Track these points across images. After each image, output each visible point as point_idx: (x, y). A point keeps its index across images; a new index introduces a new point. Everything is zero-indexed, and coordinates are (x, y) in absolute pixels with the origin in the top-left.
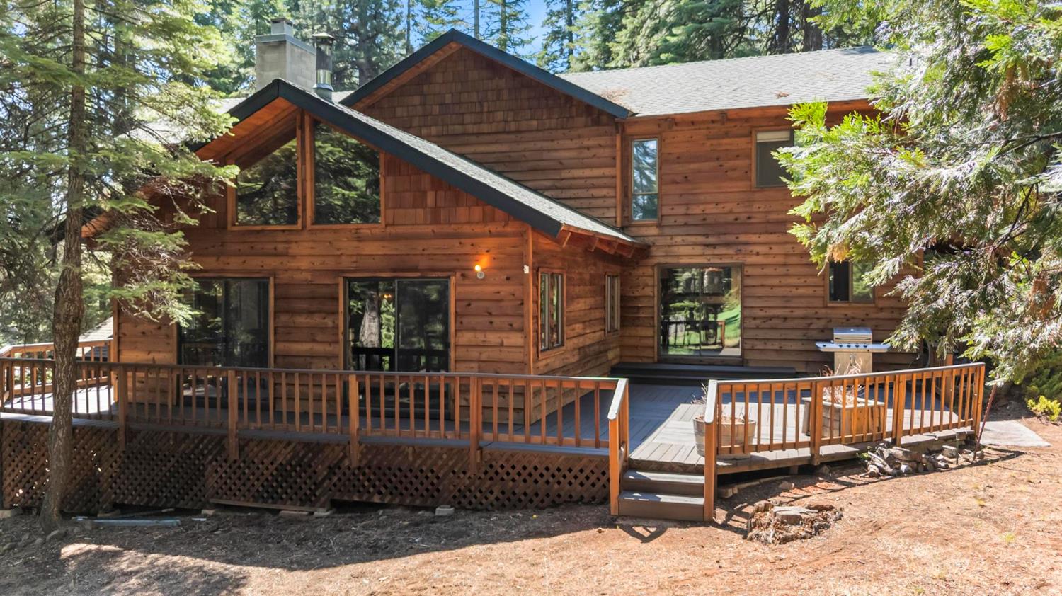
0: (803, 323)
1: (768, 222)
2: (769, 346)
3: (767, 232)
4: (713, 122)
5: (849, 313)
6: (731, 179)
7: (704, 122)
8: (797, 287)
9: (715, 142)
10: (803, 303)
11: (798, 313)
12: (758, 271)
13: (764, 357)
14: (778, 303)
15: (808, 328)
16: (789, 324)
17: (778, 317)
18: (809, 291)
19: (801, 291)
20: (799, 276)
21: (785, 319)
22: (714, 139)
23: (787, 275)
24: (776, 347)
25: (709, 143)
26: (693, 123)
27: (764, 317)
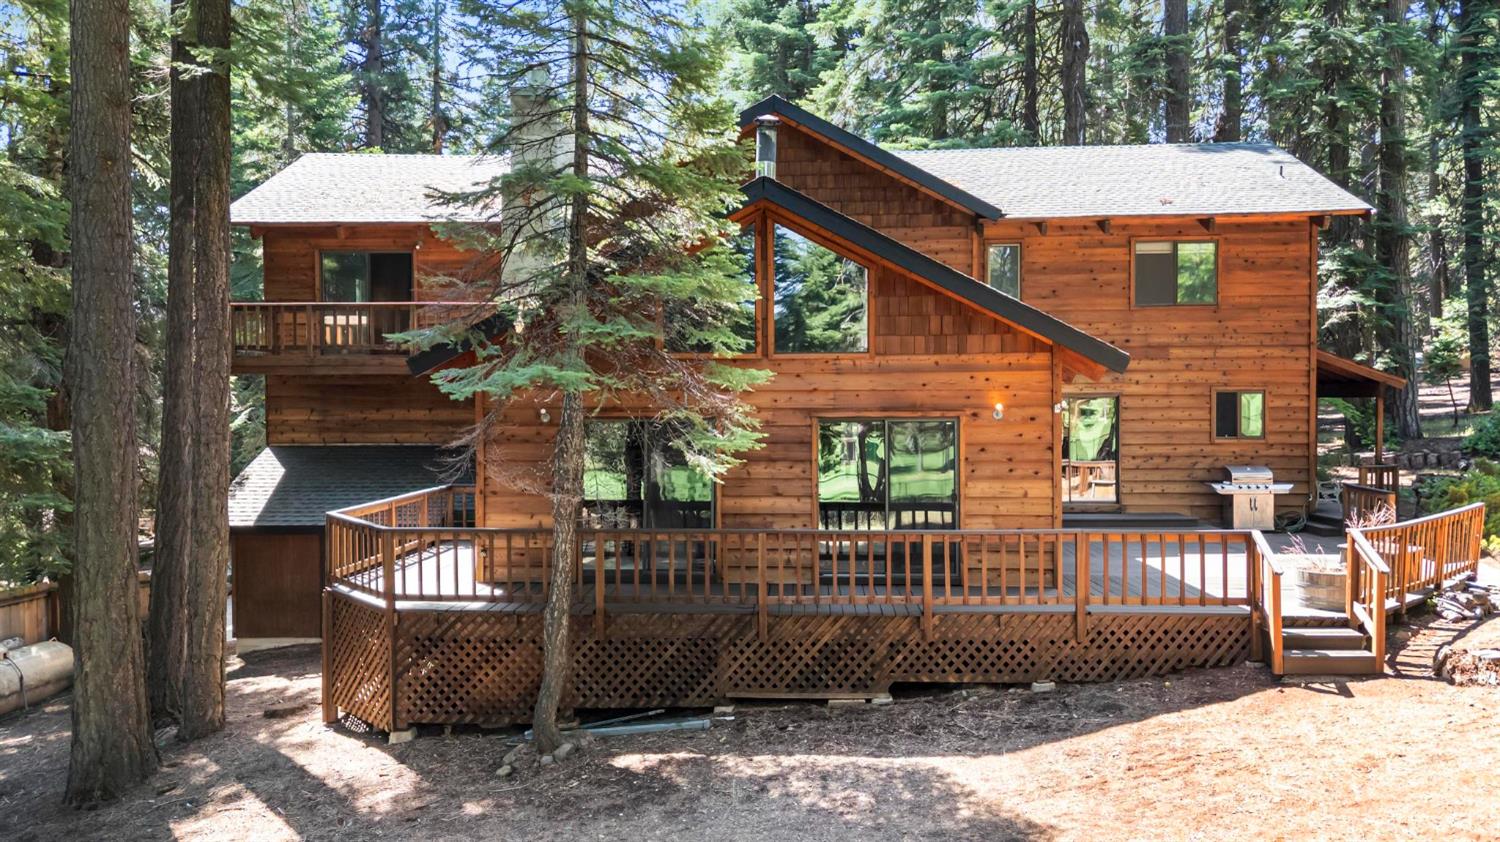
0: (1189, 461)
1: (1149, 346)
2: (1150, 489)
3: (1147, 358)
4: (1085, 228)
5: (1237, 449)
6: (1107, 296)
7: (1075, 227)
8: (1180, 421)
9: (1087, 251)
10: (1189, 438)
11: (1181, 450)
12: (1137, 402)
13: (1142, 502)
14: (1162, 439)
15: (1193, 467)
16: (1171, 464)
17: (1160, 456)
18: (1194, 426)
19: (1186, 425)
20: (1184, 408)
21: (1168, 457)
22: (1086, 247)
23: (1169, 407)
24: (1158, 490)
25: (1080, 252)
26: (1061, 228)
27: (1145, 456)
